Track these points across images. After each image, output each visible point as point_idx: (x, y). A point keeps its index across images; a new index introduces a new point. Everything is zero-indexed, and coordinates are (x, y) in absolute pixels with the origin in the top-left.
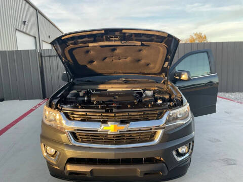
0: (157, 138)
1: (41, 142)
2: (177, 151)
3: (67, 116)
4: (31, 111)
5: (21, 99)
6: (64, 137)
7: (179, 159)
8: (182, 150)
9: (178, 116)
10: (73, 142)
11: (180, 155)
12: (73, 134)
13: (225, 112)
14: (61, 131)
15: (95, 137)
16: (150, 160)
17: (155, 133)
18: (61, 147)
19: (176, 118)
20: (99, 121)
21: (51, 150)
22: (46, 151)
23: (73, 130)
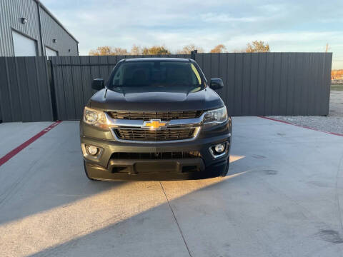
0: (196, 135)
1: (82, 142)
2: (214, 149)
3: (110, 114)
4: (42, 133)
5: (24, 121)
6: (107, 135)
7: (215, 157)
8: (219, 148)
9: (216, 118)
10: (116, 139)
11: (216, 153)
12: (116, 131)
14: (104, 129)
15: (137, 134)
16: (188, 156)
17: (194, 130)
18: (103, 145)
19: (214, 119)
20: (141, 119)
21: (93, 150)
22: (88, 152)
23: (117, 127)
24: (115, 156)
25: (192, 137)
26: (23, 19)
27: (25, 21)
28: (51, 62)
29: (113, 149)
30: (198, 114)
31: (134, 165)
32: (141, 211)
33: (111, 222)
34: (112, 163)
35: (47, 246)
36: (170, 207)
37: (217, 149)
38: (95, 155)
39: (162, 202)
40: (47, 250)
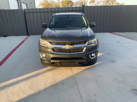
0: (84, 51)
1: (40, 52)
2: (91, 55)
6: (49, 50)
8: (93, 55)
10: (53, 52)
11: (92, 57)
13: (117, 42)
15: (61, 50)
17: (83, 49)
18: (48, 54)
20: (63, 44)
21: (44, 55)
22: (42, 56)
24: (53, 59)
25: (82, 51)
29: (52, 56)
30: (85, 42)
31: (60, 62)
34: (52, 61)
35: (29, 94)
38: (45, 57)
39: (71, 75)
40: (29, 96)
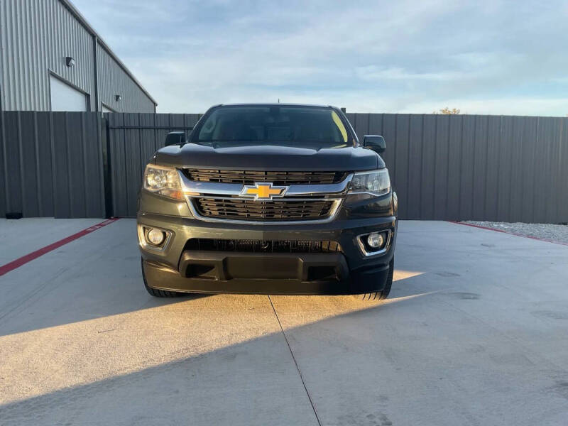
0: (334, 212)
1: (139, 223)
2: (365, 240)
3: (188, 175)
4: (85, 232)
5: (58, 217)
6: (182, 209)
7: (367, 254)
8: (375, 240)
10: (195, 216)
11: (369, 249)
12: (196, 202)
13: (483, 245)
14: (176, 199)
15: (229, 208)
16: (320, 250)
17: (330, 204)
18: (173, 226)
19: (366, 188)
20: (240, 182)
21: (156, 236)
22: (148, 239)
23: (197, 195)
24: (193, 245)
25: (328, 217)
26: (68, 60)
27: (72, 62)
28: (107, 123)
29: (189, 232)
30: (339, 177)
31: (225, 262)
32: (234, 341)
33: (179, 356)
34: (187, 257)
35: (60, 386)
36: (285, 339)
37: (371, 243)
38: (159, 245)
39: (272, 331)
40: (59, 391)
